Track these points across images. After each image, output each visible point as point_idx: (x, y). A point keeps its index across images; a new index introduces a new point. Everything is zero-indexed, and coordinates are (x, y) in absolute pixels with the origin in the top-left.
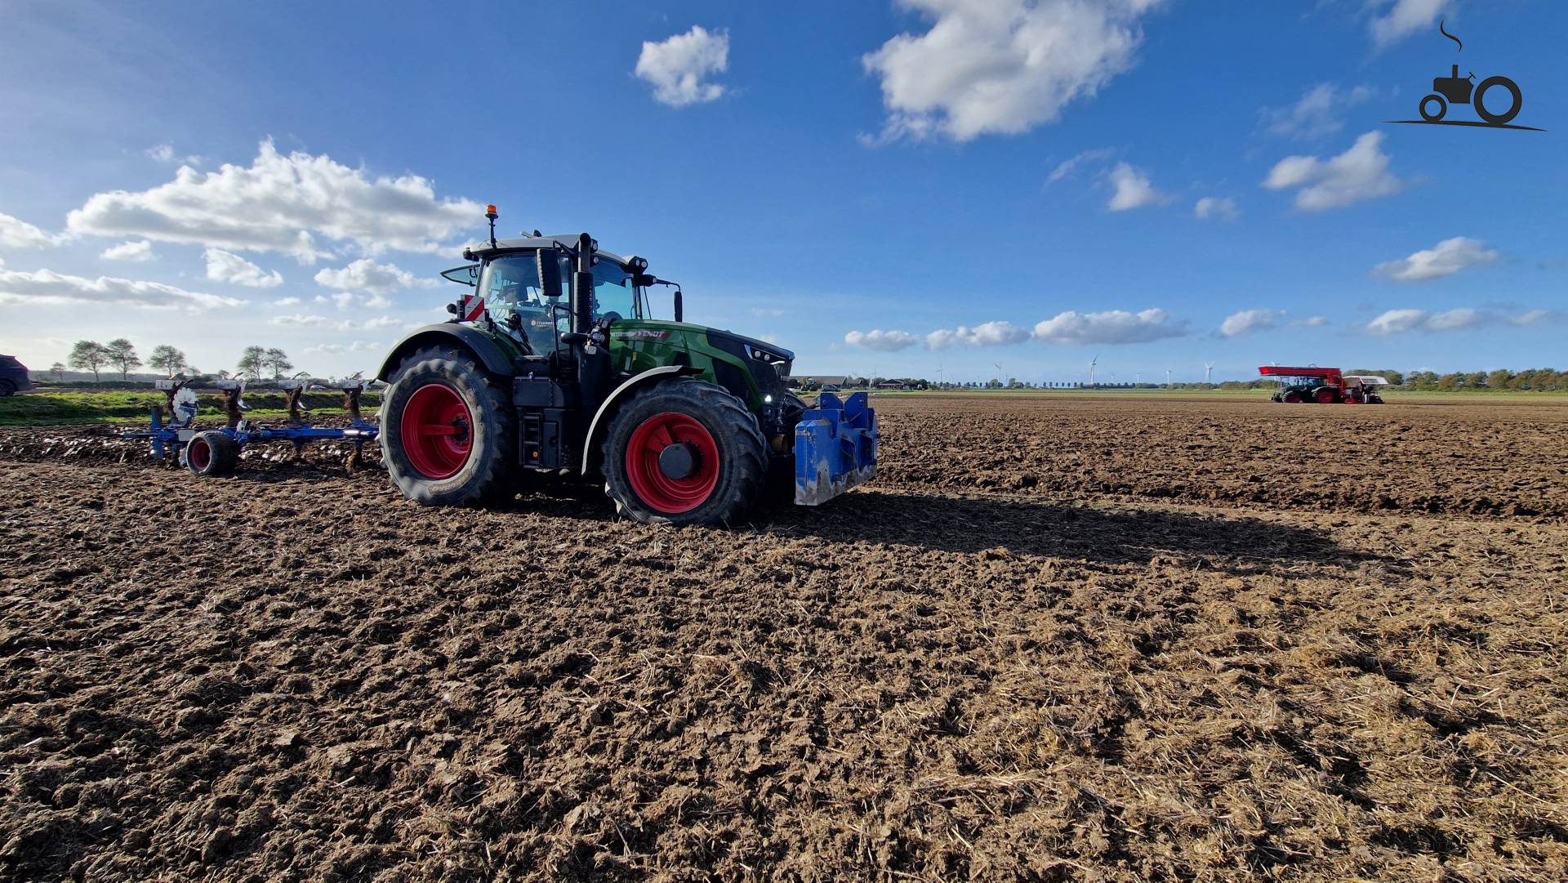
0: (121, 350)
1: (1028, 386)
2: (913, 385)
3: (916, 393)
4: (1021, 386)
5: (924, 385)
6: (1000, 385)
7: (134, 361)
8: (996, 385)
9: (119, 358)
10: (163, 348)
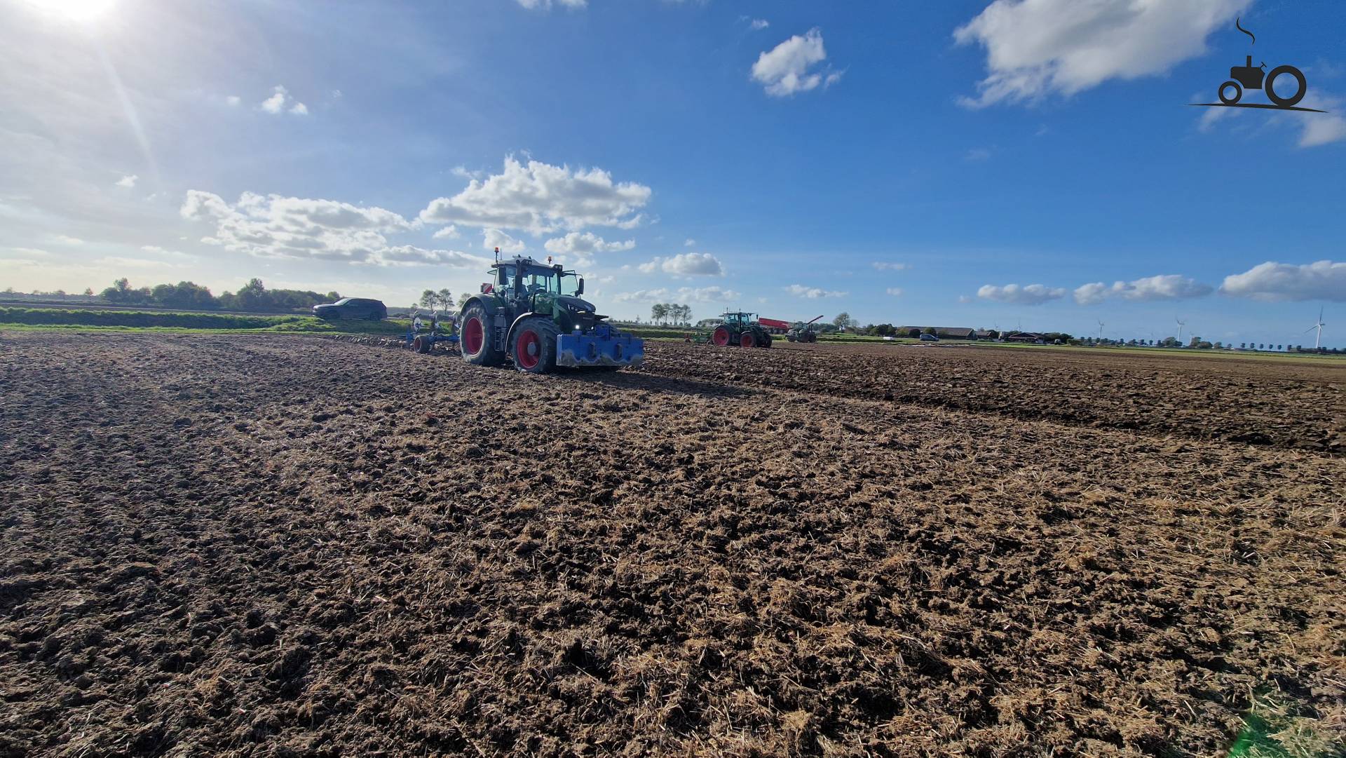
0: (445, 296)
1: (1219, 346)
2: (1048, 339)
3: (1049, 346)
4: (1207, 346)
5: (1065, 339)
6: (1178, 344)
7: (451, 303)
8: (1172, 344)
9: (444, 301)
10: (465, 295)
